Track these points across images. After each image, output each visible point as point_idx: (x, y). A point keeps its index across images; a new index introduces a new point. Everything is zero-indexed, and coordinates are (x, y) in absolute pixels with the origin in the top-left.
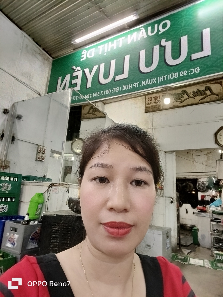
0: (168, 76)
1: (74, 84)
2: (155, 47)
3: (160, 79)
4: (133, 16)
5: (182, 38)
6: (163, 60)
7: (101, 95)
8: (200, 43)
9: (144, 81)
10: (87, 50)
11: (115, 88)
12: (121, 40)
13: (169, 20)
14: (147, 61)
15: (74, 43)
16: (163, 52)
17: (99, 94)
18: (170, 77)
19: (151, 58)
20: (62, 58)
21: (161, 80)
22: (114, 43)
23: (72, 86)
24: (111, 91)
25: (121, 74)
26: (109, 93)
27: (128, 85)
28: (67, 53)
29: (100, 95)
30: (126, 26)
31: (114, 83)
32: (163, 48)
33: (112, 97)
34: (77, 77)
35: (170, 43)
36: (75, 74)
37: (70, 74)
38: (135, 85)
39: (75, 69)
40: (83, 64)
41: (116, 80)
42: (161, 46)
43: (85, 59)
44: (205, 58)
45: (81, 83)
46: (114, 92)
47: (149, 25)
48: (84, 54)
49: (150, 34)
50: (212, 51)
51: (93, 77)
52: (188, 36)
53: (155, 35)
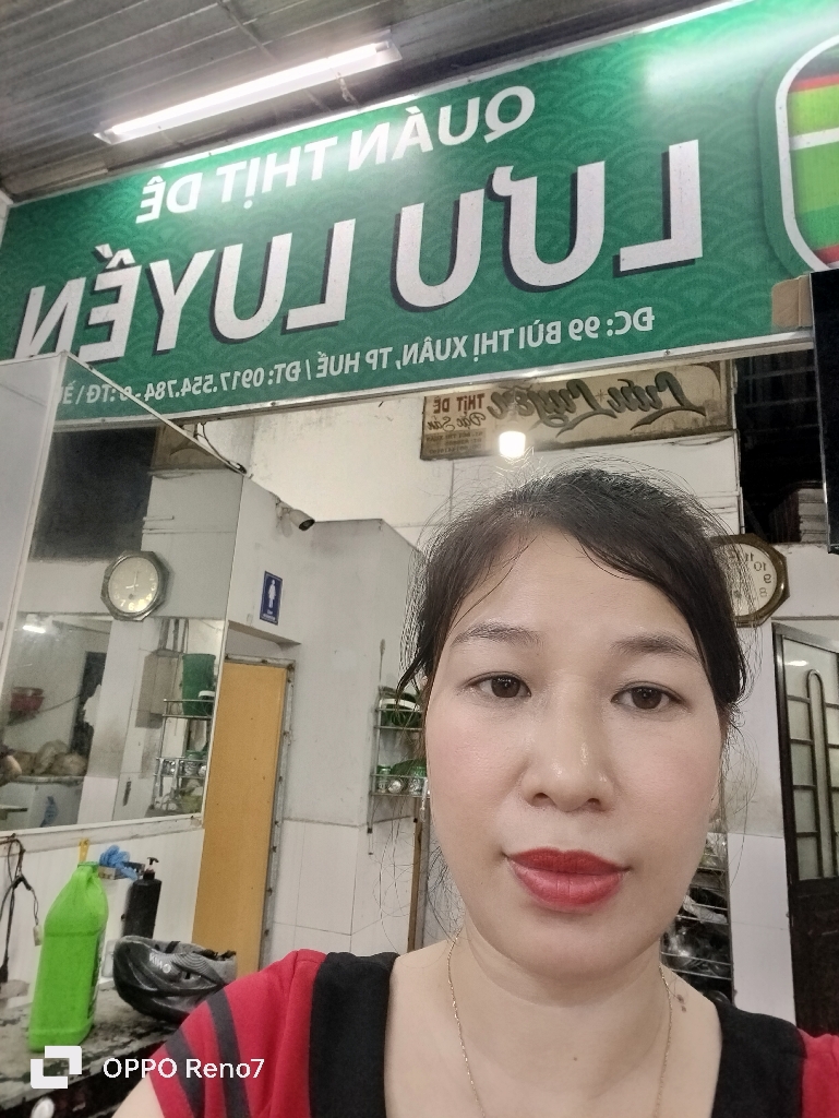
0: (517, 332)
1: (98, 325)
2: (463, 196)
3: (485, 343)
4: (372, 47)
5: (580, 170)
6: (500, 259)
7: (220, 387)
8: (660, 203)
9: (415, 347)
10: (169, 177)
11: (284, 365)
12: (319, 148)
13: (528, 87)
14: (429, 255)
15: (109, 142)
16: (500, 223)
17: (211, 382)
18: (526, 338)
19: (449, 242)
20: (52, 199)
21: (489, 347)
22: (287, 161)
23: (90, 332)
24: (267, 377)
25: (313, 303)
26: (256, 385)
27: (342, 357)
28: (78, 184)
29: (215, 389)
30: (344, 89)
31: (283, 339)
32: (500, 207)
33: (268, 404)
34: (113, 294)
35: (531, 183)
36: (105, 281)
37: (82, 281)
38: (372, 357)
39: (111, 259)
40: (147, 238)
41: (288, 327)
42: (491, 195)
43: (155, 215)
44: (678, 270)
45: (133, 326)
46: (278, 381)
47: (442, 100)
48: (152, 195)
49: (446, 138)
50: (706, 241)
51: (190, 302)
52: (606, 166)
53: (467, 142)
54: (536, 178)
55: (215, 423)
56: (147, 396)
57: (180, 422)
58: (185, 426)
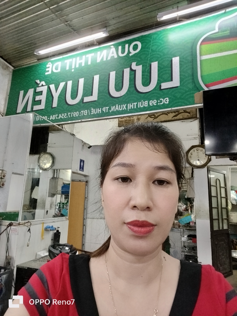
0: (138, 103)
1: (37, 101)
2: (125, 70)
3: (130, 106)
4: (102, 33)
5: (152, 63)
6: (133, 85)
7: (68, 116)
8: (170, 72)
9: (114, 107)
10: (53, 62)
11: (83, 111)
12: (90, 56)
13: (140, 42)
14: (117, 84)
15: (38, 54)
16: (133, 76)
17: (66, 115)
18: (140, 105)
19: (121, 81)
20: (24, 68)
21: (131, 107)
22: (82, 59)
24: (79, 114)
25: (90, 96)
26: (77, 116)
27: (97, 109)
28: (30, 64)
30: (95, 42)
31: (82, 105)
32: (133, 72)
33: (80, 121)
34: (41, 93)
35: (141, 67)
36: (39, 89)
37: (33, 89)
38: (104, 109)
39: (39, 84)
40: (48, 78)
41: (84, 101)
42: (131, 69)
43: (50, 73)
44: (174, 89)
45: (46, 101)
46: (82, 115)
47: (119, 44)
48: (49, 67)
49: (120, 54)
50: (181, 82)
51: (60, 95)
52: (158, 63)
53: (125, 56)
54: (142, 65)
55: (66, 125)
56: (51, 119)
58: (60, 126)
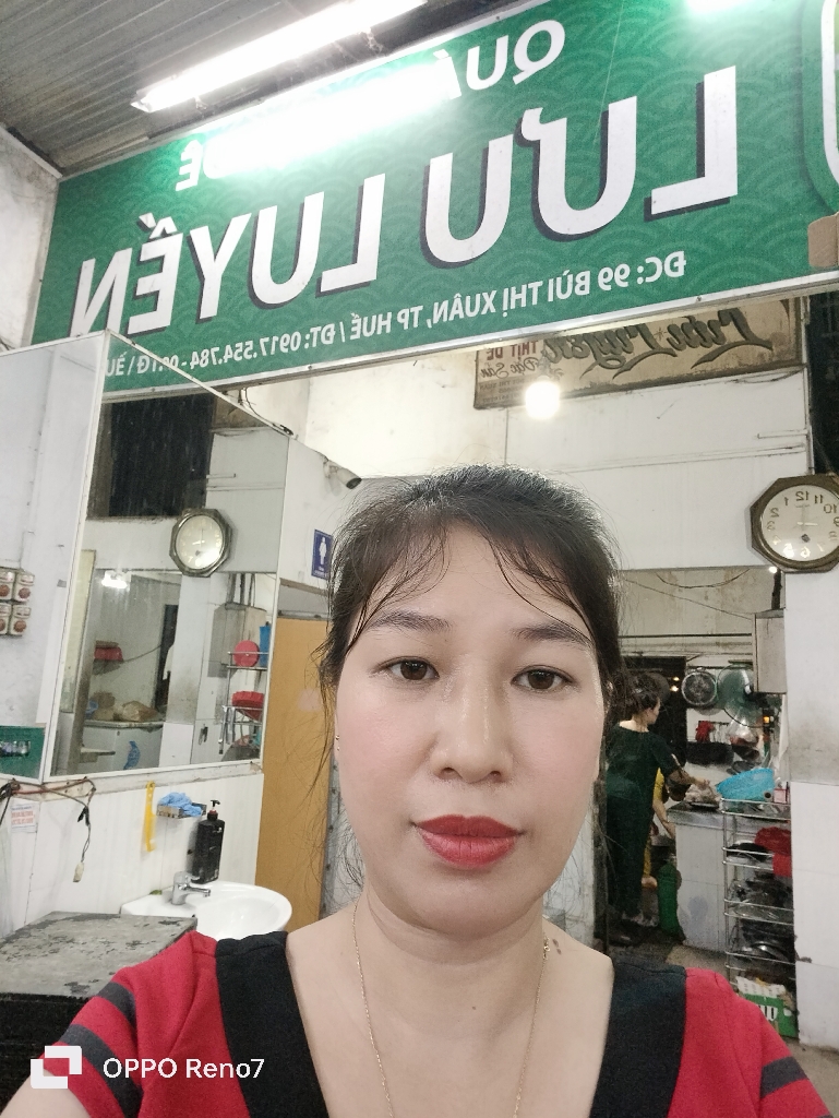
0: (546, 285)
1: (145, 296)
2: (492, 144)
3: (514, 296)
5: (612, 107)
6: (529, 207)
7: (260, 352)
8: (693, 138)
9: (445, 304)
10: (204, 141)
11: (319, 328)
13: (560, 21)
14: (457, 207)
15: (147, 110)
16: (529, 168)
17: (251, 348)
18: (556, 291)
19: (478, 194)
20: (98, 171)
21: (518, 302)
23: (141, 303)
24: (304, 341)
25: (345, 264)
26: (294, 349)
27: (374, 317)
28: (121, 154)
29: (255, 355)
30: (371, 38)
31: (317, 303)
32: (530, 152)
33: (305, 368)
34: (157, 264)
35: (561, 125)
36: (149, 251)
37: (129, 252)
38: (403, 316)
39: (151, 230)
40: (183, 205)
41: (324, 289)
42: (520, 141)
43: (193, 181)
44: (711, 210)
45: (177, 295)
46: (314, 345)
47: (470, 40)
48: (189, 162)
49: (477, 84)
50: (742, 177)
51: (229, 268)
52: (638, 100)
53: (494, 86)
54: (564, 120)
55: (256, 388)
56: (192, 364)
57: (224, 389)
58: (229, 392)
